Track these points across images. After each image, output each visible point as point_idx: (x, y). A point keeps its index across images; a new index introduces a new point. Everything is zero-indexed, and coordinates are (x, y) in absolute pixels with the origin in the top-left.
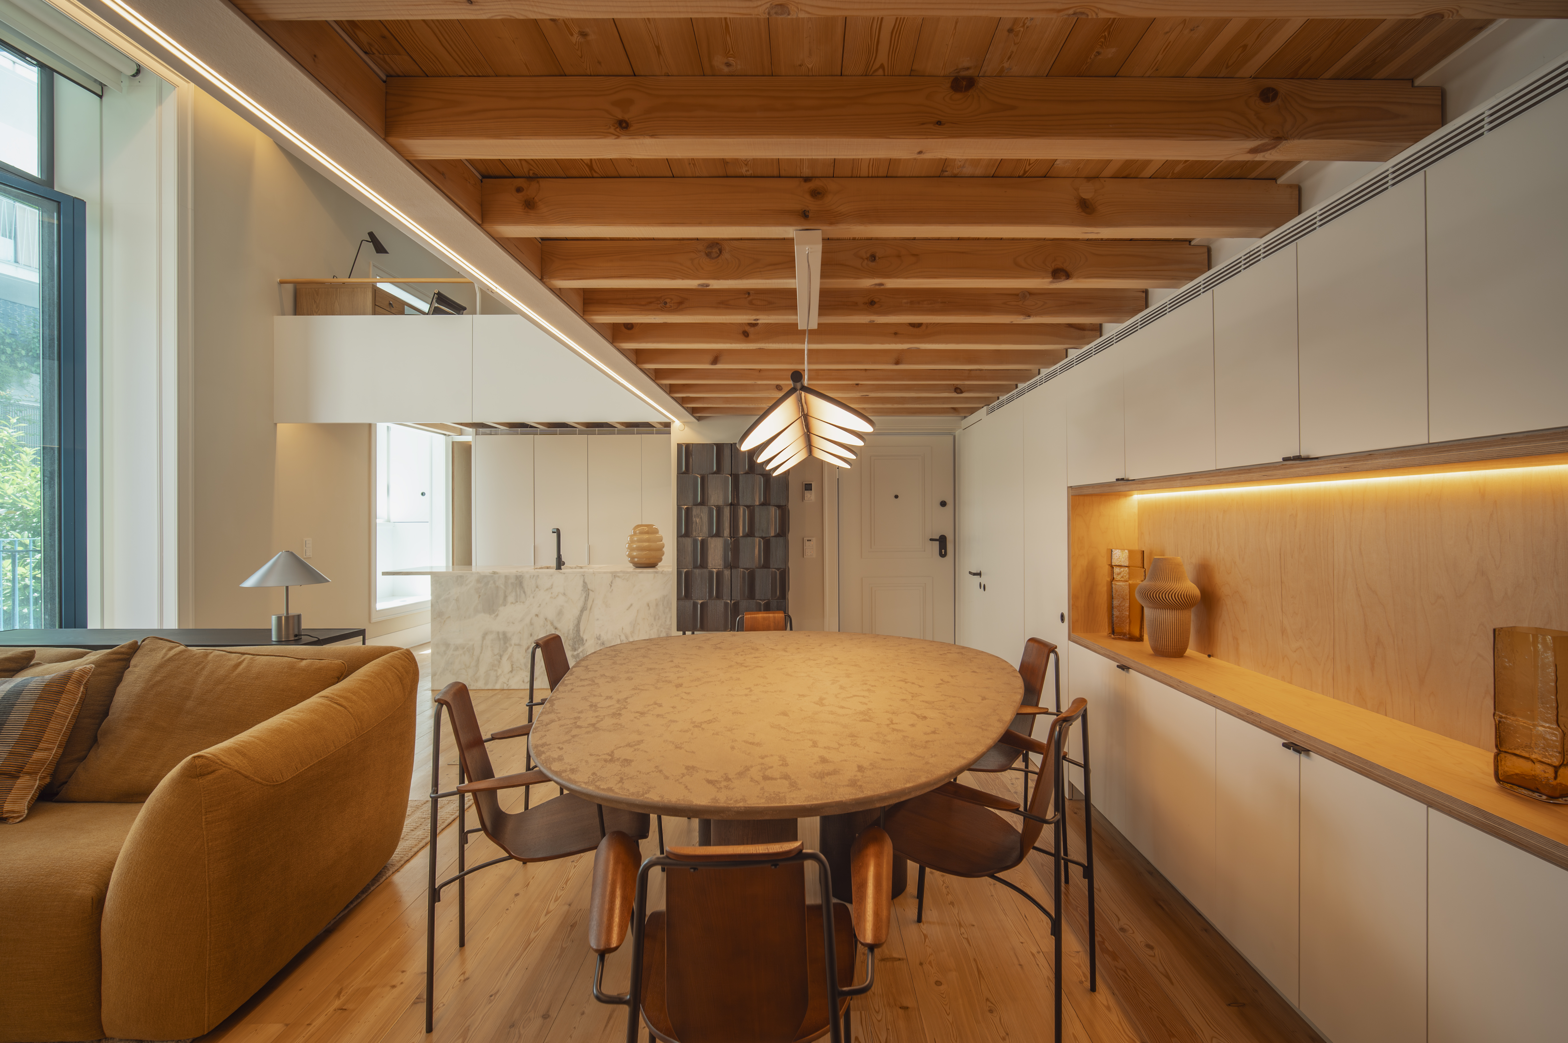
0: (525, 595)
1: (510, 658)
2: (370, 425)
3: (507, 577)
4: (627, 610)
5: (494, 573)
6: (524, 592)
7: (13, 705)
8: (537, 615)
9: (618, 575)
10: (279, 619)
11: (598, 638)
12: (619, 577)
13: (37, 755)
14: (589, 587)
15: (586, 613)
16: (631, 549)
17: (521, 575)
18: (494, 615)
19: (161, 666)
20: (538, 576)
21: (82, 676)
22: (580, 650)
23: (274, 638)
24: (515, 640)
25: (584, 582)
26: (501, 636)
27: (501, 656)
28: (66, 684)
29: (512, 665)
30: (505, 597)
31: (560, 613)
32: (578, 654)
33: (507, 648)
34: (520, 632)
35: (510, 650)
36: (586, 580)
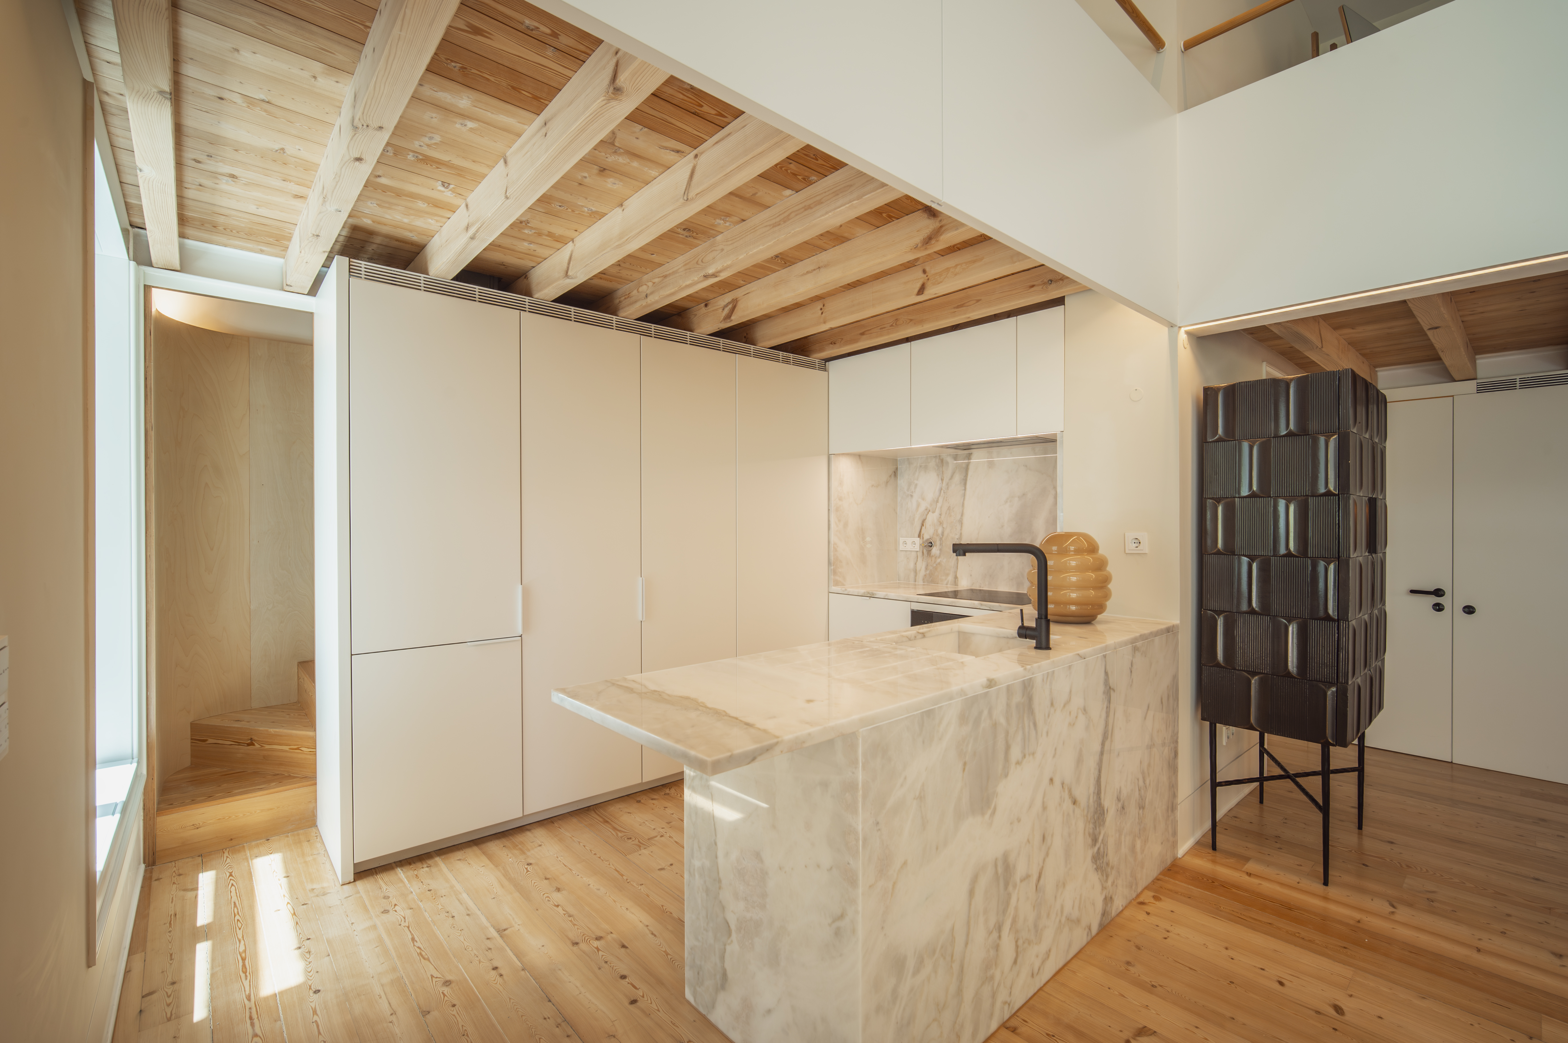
0: (1036, 732)
1: (1014, 921)
3: (1010, 691)
4: (1145, 718)
6: (1035, 725)
8: (1051, 780)
9: (1137, 644)
11: (1118, 798)
12: (1138, 649)
15: (1107, 746)
17: (1031, 679)
18: (989, 812)
20: (1053, 672)
22: (1100, 840)
24: (1021, 867)
25: (1105, 672)
26: (1000, 870)
27: (999, 928)
29: (1016, 942)
30: (1007, 749)
31: (1079, 761)
32: (1099, 849)
33: (1009, 896)
34: (1028, 841)
35: (1014, 900)
36: (1108, 668)
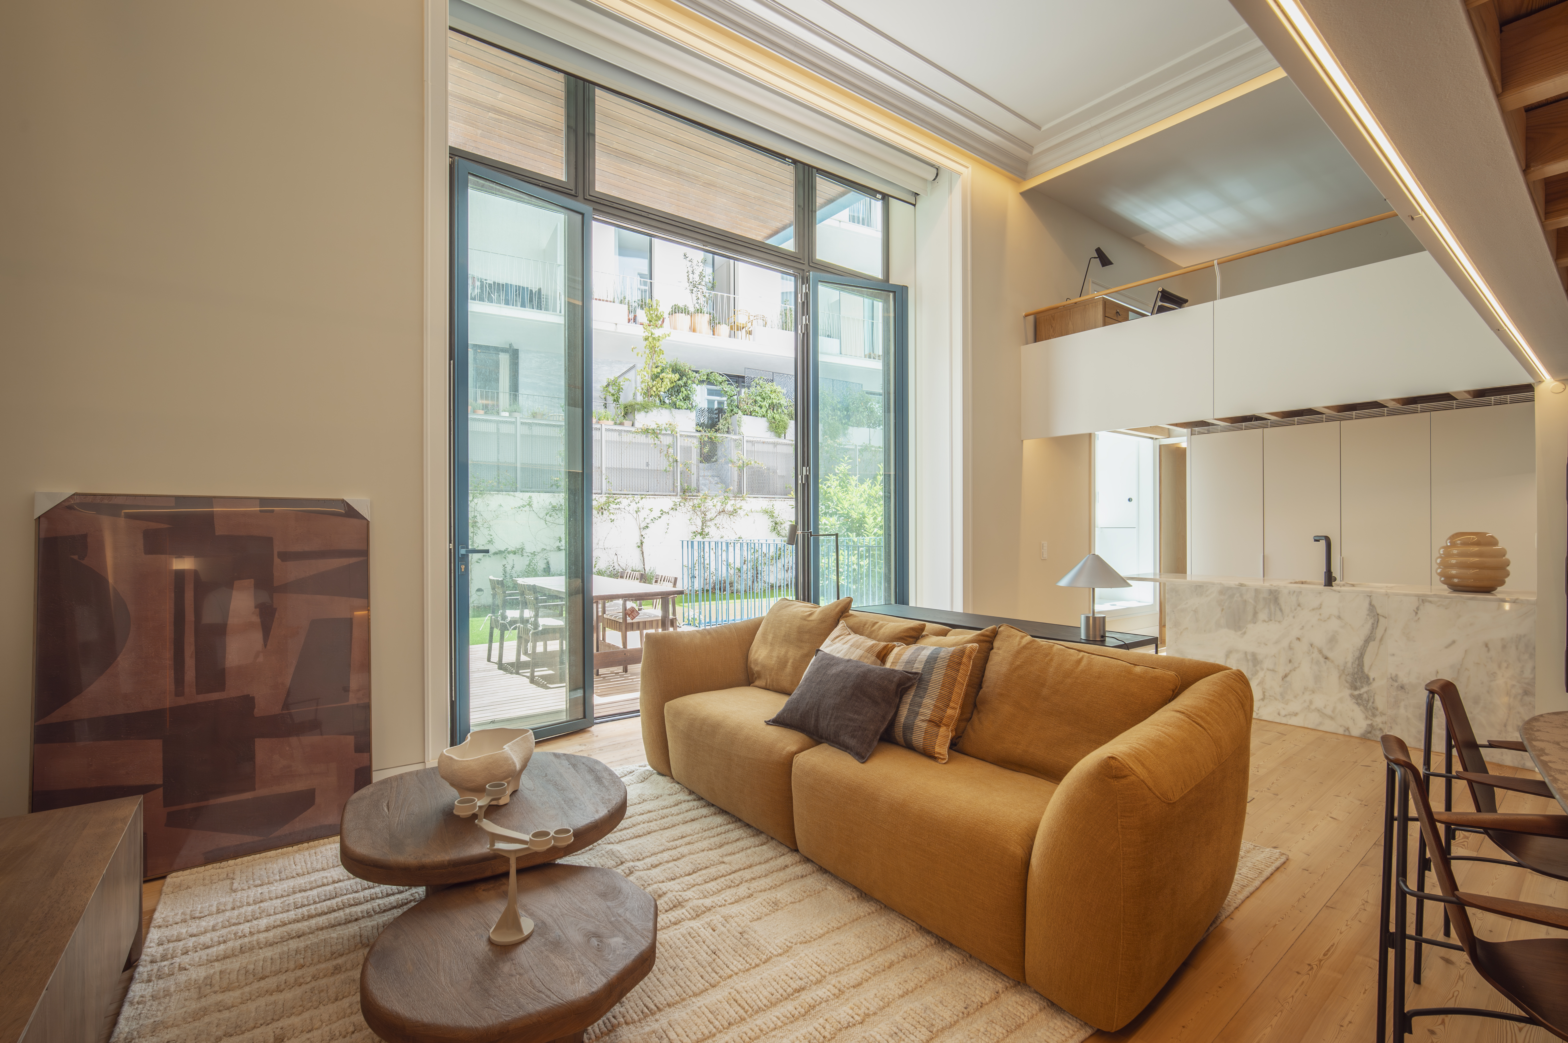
0: (1282, 613)
2: (1090, 434)
3: (1257, 591)
4: (1446, 647)
5: (1241, 585)
6: (1281, 610)
7: (933, 668)
8: (1298, 639)
9: (1430, 599)
10: (1088, 618)
11: (1394, 679)
12: (1430, 602)
13: (949, 712)
14: (1379, 611)
15: (1372, 645)
16: (1445, 565)
17: (1277, 590)
18: (1240, 633)
19: (1019, 652)
20: (1299, 592)
21: (971, 652)
22: (1363, 690)
23: (1083, 636)
24: (1268, 664)
25: (1370, 604)
26: (1249, 657)
28: (962, 657)
29: (1264, 692)
30: (1255, 614)
31: (1333, 640)
32: (1360, 694)
34: (1275, 656)
35: (1261, 674)
36: (1374, 603)
